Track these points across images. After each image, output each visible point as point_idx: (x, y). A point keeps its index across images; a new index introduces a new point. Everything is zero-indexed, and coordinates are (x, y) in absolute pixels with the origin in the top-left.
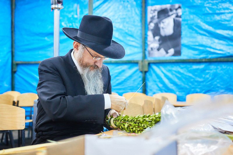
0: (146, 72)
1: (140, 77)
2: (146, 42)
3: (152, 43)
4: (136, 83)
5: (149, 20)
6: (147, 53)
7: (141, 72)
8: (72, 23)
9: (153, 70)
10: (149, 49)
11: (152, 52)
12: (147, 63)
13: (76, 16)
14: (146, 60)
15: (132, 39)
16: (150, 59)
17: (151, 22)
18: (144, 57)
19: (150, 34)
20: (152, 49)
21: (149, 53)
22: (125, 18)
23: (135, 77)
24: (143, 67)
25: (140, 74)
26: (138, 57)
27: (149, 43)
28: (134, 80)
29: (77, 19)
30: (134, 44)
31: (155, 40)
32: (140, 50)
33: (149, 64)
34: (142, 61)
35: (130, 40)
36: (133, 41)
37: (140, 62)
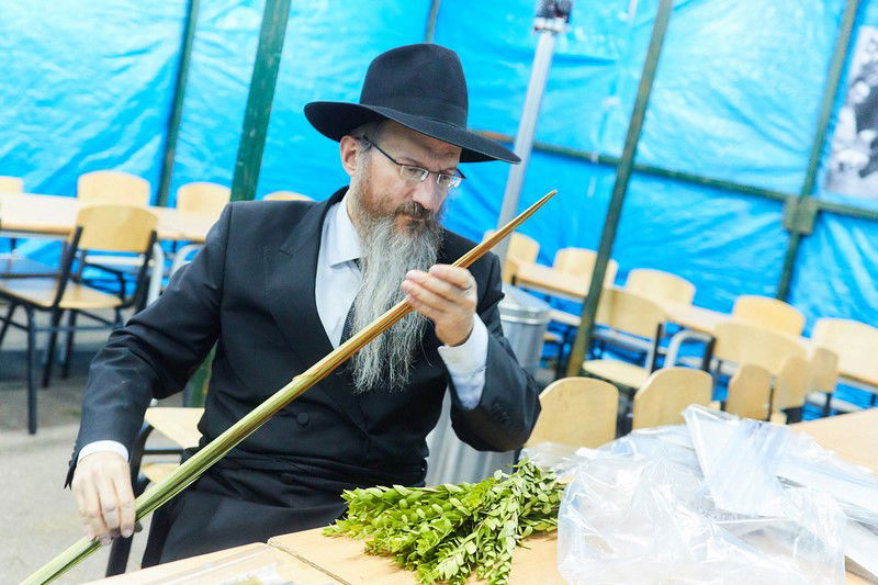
0: (802, 237)
1: (779, 247)
2: (829, 138)
3: (848, 148)
4: (762, 263)
5: (855, 70)
6: (821, 177)
7: (789, 232)
8: (605, 33)
9: (829, 233)
10: (830, 164)
11: (838, 176)
12: (812, 209)
13: (622, 16)
14: (812, 198)
15: (782, 121)
16: (826, 197)
17: (861, 79)
18: (810, 187)
19: (847, 118)
20: (842, 167)
21: (829, 178)
22: (774, 51)
23: (763, 244)
24: (797, 217)
25: (784, 239)
26: (790, 184)
27: (836, 146)
28: (760, 253)
29: (623, 24)
30: (785, 137)
31: (858, 142)
32: (801, 162)
33: (820, 214)
34: (800, 200)
35: (773, 124)
36: (783, 129)
37: (792, 202)
